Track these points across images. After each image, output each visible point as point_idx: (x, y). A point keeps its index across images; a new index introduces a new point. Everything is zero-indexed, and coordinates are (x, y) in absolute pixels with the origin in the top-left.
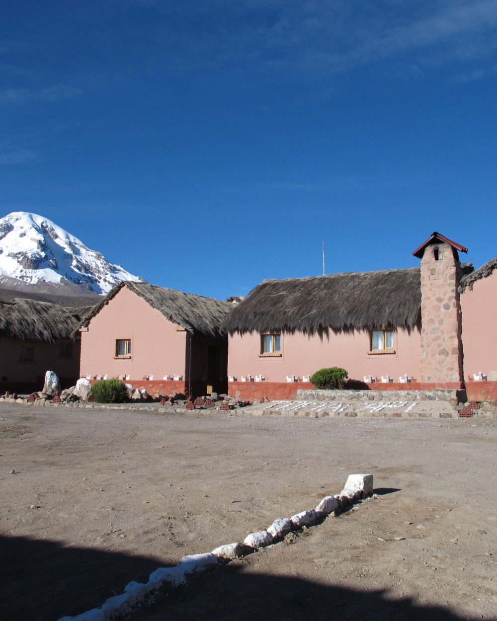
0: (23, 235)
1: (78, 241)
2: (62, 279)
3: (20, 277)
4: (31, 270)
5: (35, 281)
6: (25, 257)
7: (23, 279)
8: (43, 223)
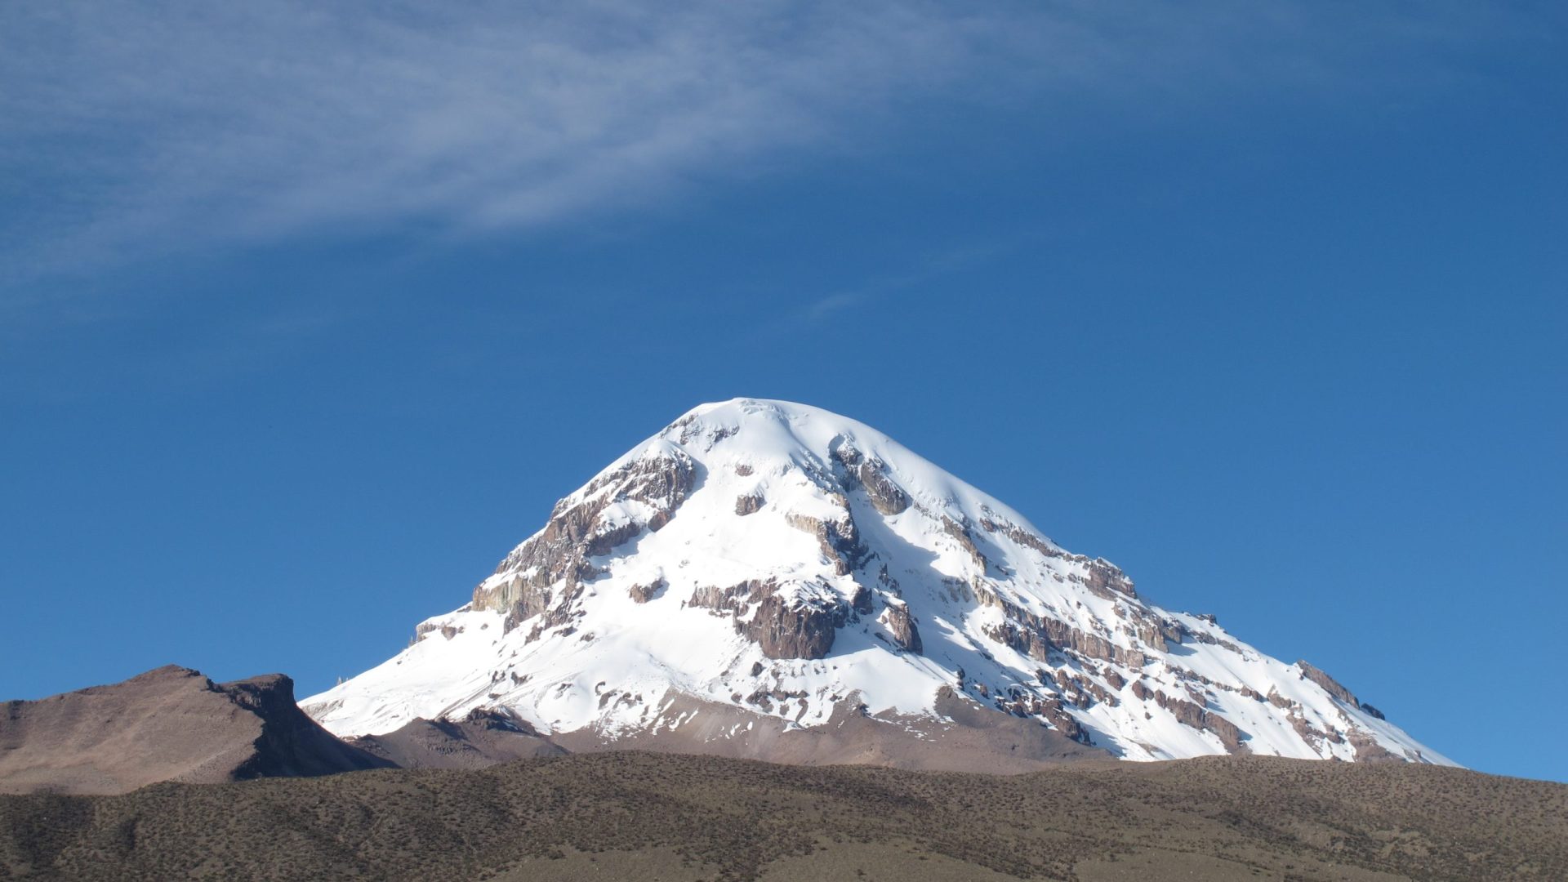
0: (750, 504)
1: (1003, 514)
2: (945, 694)
3: (753, 699)
4: (798, 662)
5: (819, 712)
6: (770, 602)
7: (767, 706)
8: (838, 440)
